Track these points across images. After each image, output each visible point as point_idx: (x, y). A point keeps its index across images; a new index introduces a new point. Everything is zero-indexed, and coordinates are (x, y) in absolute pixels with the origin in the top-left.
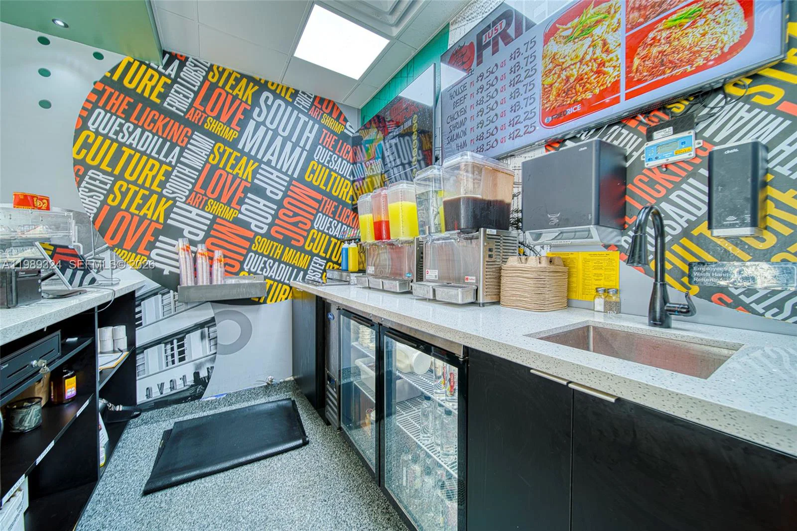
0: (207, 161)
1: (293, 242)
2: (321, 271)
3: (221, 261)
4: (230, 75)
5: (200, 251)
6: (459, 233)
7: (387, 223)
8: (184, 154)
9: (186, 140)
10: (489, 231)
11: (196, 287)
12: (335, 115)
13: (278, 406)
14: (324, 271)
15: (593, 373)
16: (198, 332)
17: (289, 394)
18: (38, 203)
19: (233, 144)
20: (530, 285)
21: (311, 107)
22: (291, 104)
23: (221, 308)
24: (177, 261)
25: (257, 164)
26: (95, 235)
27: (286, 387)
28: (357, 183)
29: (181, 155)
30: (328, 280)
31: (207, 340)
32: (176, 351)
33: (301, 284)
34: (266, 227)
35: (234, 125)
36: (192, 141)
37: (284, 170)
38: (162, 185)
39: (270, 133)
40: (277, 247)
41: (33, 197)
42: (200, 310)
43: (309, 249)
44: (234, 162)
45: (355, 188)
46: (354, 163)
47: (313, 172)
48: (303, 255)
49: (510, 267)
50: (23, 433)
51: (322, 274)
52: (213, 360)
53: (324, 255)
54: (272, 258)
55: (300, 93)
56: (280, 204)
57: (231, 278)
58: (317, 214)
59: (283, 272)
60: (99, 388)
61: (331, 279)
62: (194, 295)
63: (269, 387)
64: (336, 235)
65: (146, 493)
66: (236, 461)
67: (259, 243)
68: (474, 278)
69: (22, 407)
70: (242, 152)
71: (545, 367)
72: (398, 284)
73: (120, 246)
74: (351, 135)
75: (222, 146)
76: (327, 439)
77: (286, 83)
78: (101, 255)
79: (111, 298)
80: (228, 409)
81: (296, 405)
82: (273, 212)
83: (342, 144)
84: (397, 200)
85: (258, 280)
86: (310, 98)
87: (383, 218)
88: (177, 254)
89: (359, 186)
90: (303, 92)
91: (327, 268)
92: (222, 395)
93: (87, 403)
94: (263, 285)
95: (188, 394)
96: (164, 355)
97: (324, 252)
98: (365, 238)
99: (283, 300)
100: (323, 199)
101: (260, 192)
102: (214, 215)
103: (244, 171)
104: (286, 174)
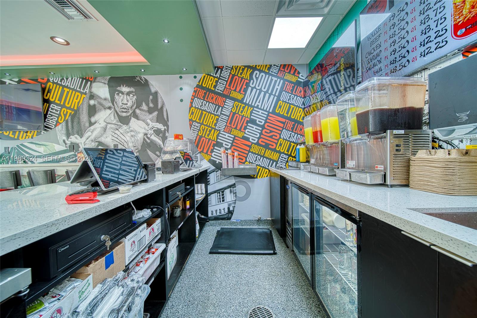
0: (231, 111)
1: (270, 146)
2: (286, 162)
3: (237, 157)
4: (240, 68)
5: (229, 153)
6: (369, 135)
7: (321, 132)
8: (223, 110)
9: (223, 103)
10: (395, 132)
11: (228, 169)
12: (292, 72)
13: (263, 232)
14: (287, 161)
15: (452, 240)
16: (229, 189)
17: (269, 227)
18: (180, 137)
19: (241, 101)
20: (437, 173)
21: (278, 72)
22: (268, 73)
23: (237, 179)
24: (221, 157)
25: (252, 108)
26: (195, 148)
27: (267, 222)
28: (307, 109)
29: (222, 111)
30: (289, 167)
31: (232, 193)
32: (221, 197)
33: (275, 169)
34: (257, 140)
35: (242, 92)
36: (226, 103)
37: (265, 109)
38: (215, 125)
39: (258, 91)
40: (262, 149)
41: (179, 135)
42: (229, 179)
43: (279, 150)
44: (242, 109)
45: (306, 112)
46: (305, 97)
47: (280, 107)
48: (275, 153)
49: (418, 159)
50: (176, 217)
51: (286, 163)
52: (235, 203)
53: (287, 153)
54: (260, 155)
55: (273, 66)
56: (263, 127)
57: (242, 165)
58: (283, 130)
59: (265, 163)
60: (196, 206)
61: (291, 166)
62: (227, 173)
63: (259, 221)
64: (294, 141)
65: (210, 253)
66: (243, 252)
67: (254, 148)
68: (383, 166)
69: (176, 208)
70: (245, 104)
71: (412, 231)
72: (327, 170)
73: (202, 152)
74: (302, 81)
75: (237, 103)
76: (287, 255)
77: (265, 64)
78: (197, 155)
79: (198, 172)
80: (241, 227)
81: (272, 233)
82: (260, 132)
83: (297, 87)
84: (326, 117)
85: (254, 166)
86: (278, 67)
87: (318, 129)
88: (221, 154)
89: (308, 111)
90: (274, 65)
91: (289, 160)
92: (239, 220)
93: (192, 211)
94: (255, 169)
95: (225, 216)
96: (217, 198)
97: (287, 151)
98: (308, 142)
99: (265, 177)
100: (286, 121)
101: (253, 122)
102: (234, 136)
103: (246, 113)
104: (266, 111)
